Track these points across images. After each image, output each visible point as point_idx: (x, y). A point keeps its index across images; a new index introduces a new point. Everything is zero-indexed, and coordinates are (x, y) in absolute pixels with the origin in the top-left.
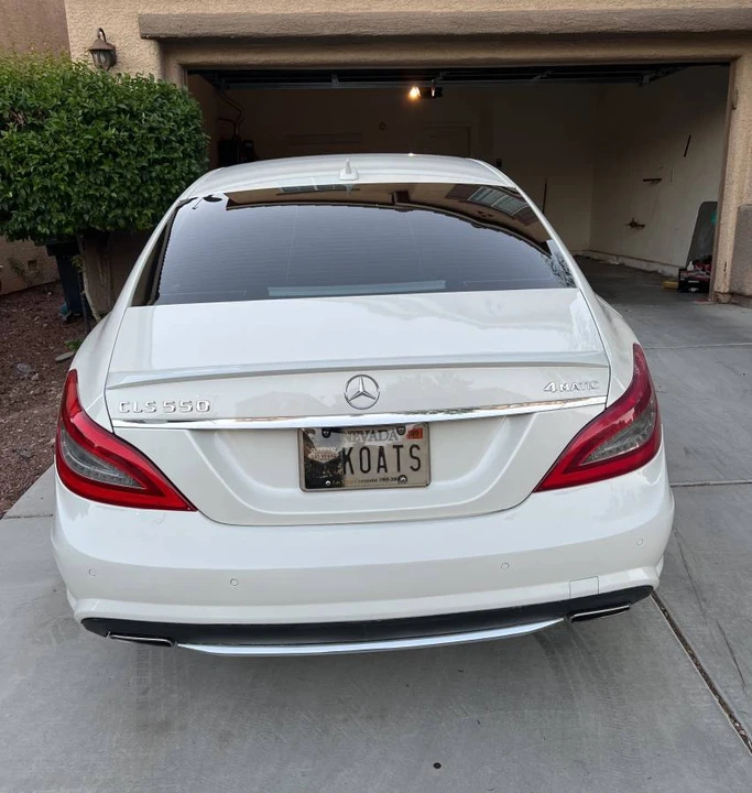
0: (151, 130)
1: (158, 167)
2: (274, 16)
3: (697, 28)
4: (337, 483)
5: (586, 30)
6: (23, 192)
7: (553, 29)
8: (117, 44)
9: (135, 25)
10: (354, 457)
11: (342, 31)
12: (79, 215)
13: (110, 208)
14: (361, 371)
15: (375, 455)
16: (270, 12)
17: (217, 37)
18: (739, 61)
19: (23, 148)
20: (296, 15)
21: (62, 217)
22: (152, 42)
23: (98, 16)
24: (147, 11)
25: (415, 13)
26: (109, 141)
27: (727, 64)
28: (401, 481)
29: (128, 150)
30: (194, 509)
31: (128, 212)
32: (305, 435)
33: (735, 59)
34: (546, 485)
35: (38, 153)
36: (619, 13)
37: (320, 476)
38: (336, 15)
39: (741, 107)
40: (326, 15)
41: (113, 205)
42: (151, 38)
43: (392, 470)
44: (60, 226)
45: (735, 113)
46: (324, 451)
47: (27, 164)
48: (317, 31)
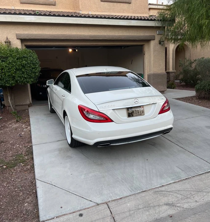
0: (31, 61)
1: (34, 70)
2: (50, 35)
3: (137, 39)
4: (133, 116)
5: (117, 39)
6: (3, 76)
7: (110, 39)
8: (10, 40)
9: (15, 36)
10: (134, 112)
11: (66, 38)
12: (17, 81)
13: (24, 79)
14: (136, 98)
15: (137, 111)
16: (49, 34)
17: (36, 39)
18: (144, 46)
19: (3, 66)
20: (55, 34)
21: (13, 82)
22: (20, 40)
23: (5, 34)
24: (18, 33)
25: (81, 35)
26: (23, 64)
27: (142, 46)
28: (141, 115)
29: (27, 66)
30: (113, 121)
31: (27, 80)
32: (128, 109)
33: (144, 45)
34: (159, 114)
35: (7, 67)
36: (123, 36)
37: (130, 115)
38: (64, 35)
39: (146, 54)
40: (62, 35)
41: (24, 78)
42: (19, 39)
43: (140, 113)
44: (12, 83)
45: (145, 56)
46: (130, 111)
47: (5, 70)
48: (60, 38)
